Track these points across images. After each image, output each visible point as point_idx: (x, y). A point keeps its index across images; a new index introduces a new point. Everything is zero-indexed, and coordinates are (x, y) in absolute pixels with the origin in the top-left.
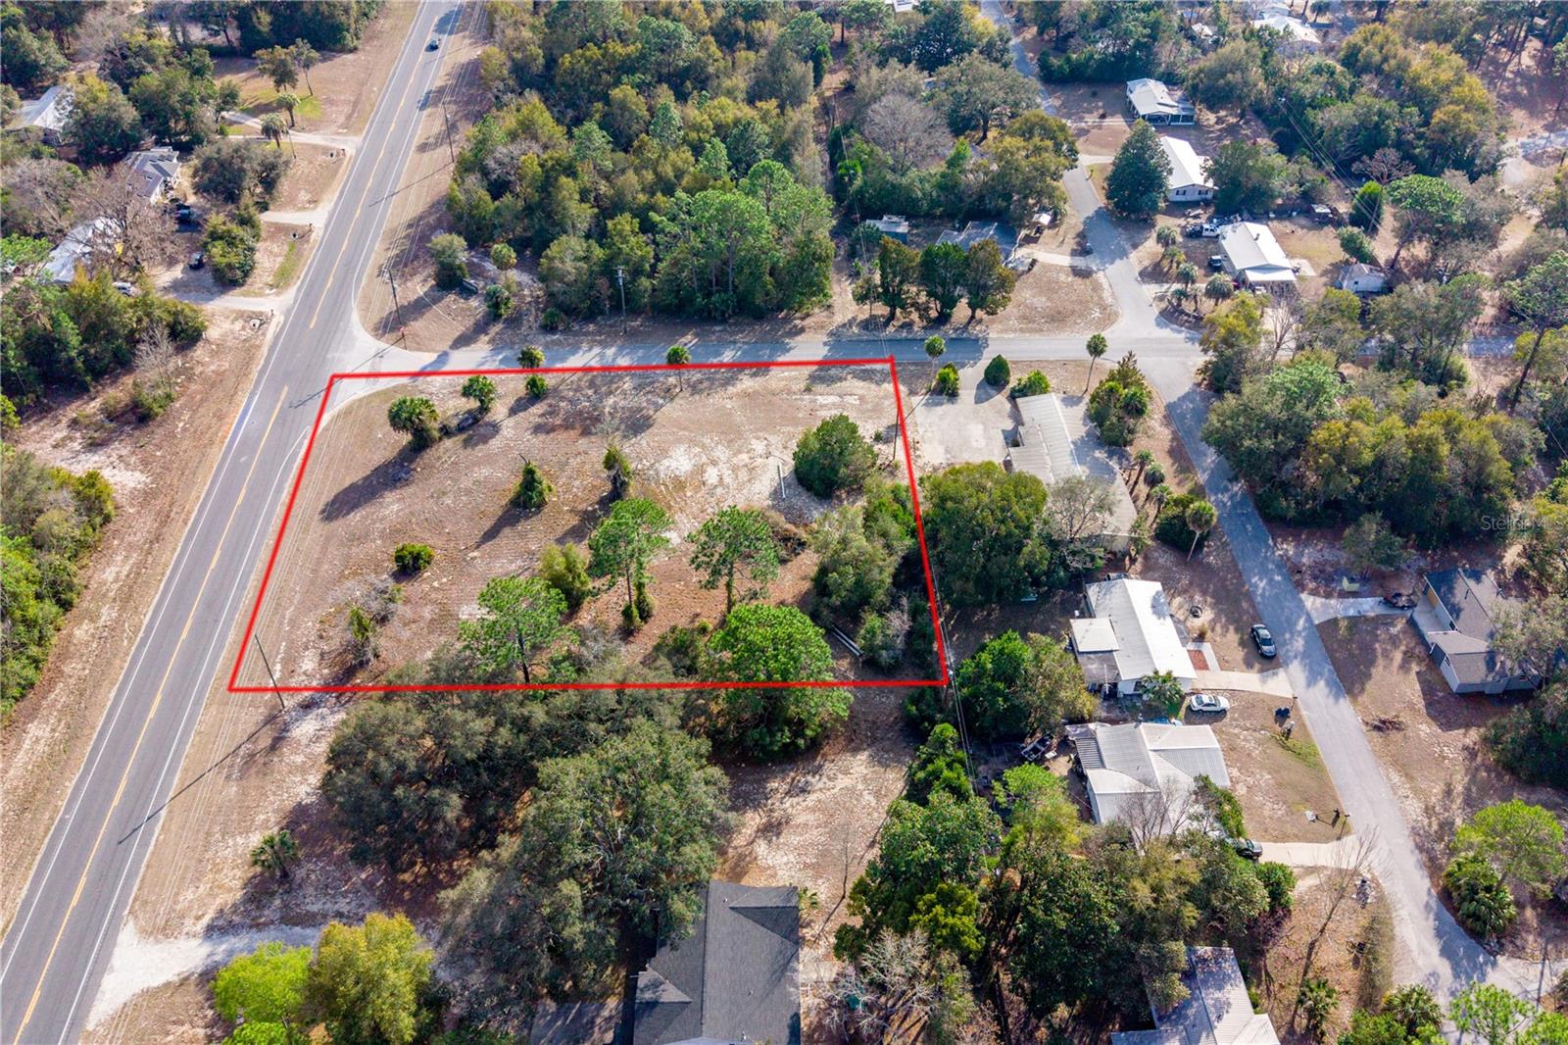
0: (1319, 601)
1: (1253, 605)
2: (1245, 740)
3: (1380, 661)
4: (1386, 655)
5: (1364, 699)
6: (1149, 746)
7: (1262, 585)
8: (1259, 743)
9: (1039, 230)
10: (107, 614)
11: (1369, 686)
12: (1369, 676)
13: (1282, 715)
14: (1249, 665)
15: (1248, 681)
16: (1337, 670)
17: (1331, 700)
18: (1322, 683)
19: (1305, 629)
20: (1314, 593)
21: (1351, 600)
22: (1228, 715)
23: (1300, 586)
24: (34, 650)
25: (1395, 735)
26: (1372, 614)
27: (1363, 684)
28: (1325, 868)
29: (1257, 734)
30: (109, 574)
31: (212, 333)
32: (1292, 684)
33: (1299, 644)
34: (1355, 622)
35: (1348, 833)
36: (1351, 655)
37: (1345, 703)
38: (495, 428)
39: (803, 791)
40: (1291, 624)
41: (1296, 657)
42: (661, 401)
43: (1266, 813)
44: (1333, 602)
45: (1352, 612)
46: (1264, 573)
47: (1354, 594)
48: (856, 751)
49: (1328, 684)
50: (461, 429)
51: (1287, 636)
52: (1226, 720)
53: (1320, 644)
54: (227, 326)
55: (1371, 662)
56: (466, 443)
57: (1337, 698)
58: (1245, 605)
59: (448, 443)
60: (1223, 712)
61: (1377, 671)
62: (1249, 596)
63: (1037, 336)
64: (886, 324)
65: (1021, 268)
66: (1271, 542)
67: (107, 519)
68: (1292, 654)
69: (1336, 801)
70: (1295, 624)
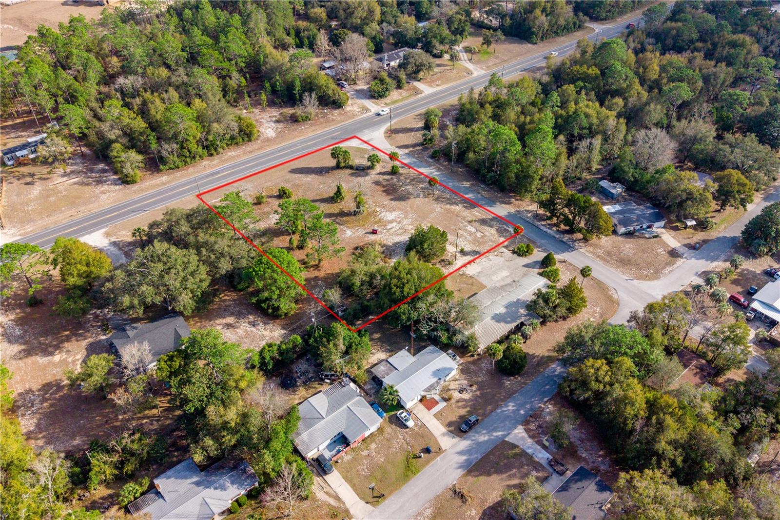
0: (525, 435)
1: (492, 411)
2: (398, 443)
3: (504, 476)
4: (511, 477)
5: (470, 479)
6: (349, 404)
7: (510, 408)
8: (401, 448)
9: (685, 228)
10: (215, 162)
11: (483, 479)
12: (489, 474)
13: (427, 451)
14: (449, 424)
15: (437, 428)
16: (481, 460)
17: (457, 466)
18: (464, 458)
19: (497, 436)
20: (527, 431)
21: (539, 447)
22: (407, 430)
23: (526, 422)
24: (188, 160)
25: (458, 502)
26: (537, 459)
27: (481, 475)
28: (344, 504)
29: (405, 445)
30: (230, 154)
31: (348, 108)
32: (453, 446)
33: (483, 438)
34: (524, 454)
35: (374, 506)
36: (498, 463)
37: (460, 472)
38: (367, 174)
39: (254, 326)
40: (495, 429)
41: (472, 441)
42: (422, 196)
43: (359, 468)
44: (530, 440)
45: (529, 451)
46: (521, 406)
47: (544, 447)
48: (284, 328)
49: (466, 460)
50: (357, 169)
51: (484, 432)
52: (403, 430)
53: (492, 447)
54: (355, 108)
55: (499, 471)
56: (352, 175)
57: (460, 467)
58: (489, 408)
59: (348, 171)
60: (406, 427)
61: (495, 478)
62: (498, 406)
63: (601, 263)
64: (544, 220)
65: (647, 236)
66: (545, 399)
67: (250, 141)
68: (473, 438)
69: (391, 492)
70: (496, 431)
